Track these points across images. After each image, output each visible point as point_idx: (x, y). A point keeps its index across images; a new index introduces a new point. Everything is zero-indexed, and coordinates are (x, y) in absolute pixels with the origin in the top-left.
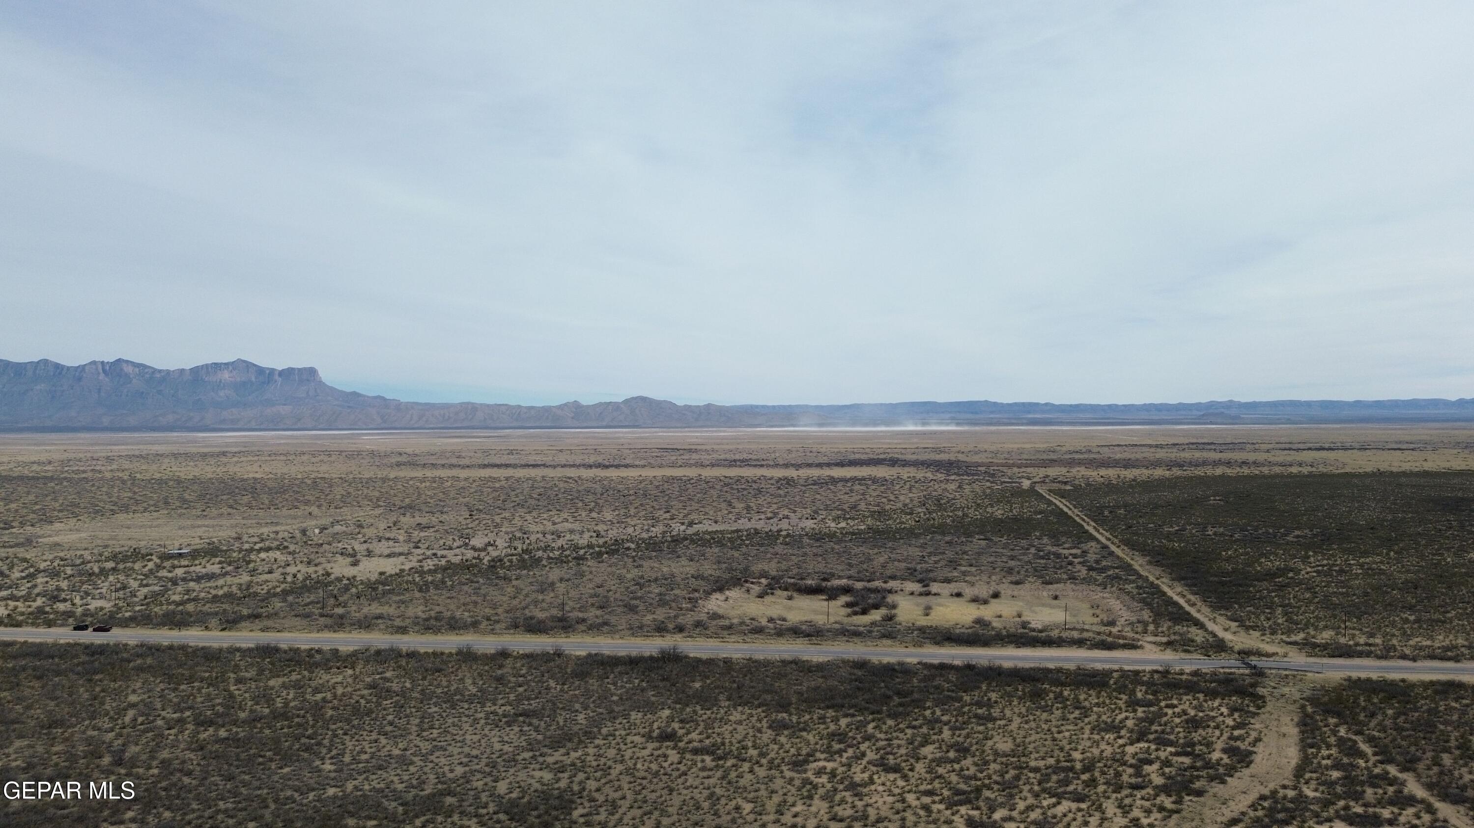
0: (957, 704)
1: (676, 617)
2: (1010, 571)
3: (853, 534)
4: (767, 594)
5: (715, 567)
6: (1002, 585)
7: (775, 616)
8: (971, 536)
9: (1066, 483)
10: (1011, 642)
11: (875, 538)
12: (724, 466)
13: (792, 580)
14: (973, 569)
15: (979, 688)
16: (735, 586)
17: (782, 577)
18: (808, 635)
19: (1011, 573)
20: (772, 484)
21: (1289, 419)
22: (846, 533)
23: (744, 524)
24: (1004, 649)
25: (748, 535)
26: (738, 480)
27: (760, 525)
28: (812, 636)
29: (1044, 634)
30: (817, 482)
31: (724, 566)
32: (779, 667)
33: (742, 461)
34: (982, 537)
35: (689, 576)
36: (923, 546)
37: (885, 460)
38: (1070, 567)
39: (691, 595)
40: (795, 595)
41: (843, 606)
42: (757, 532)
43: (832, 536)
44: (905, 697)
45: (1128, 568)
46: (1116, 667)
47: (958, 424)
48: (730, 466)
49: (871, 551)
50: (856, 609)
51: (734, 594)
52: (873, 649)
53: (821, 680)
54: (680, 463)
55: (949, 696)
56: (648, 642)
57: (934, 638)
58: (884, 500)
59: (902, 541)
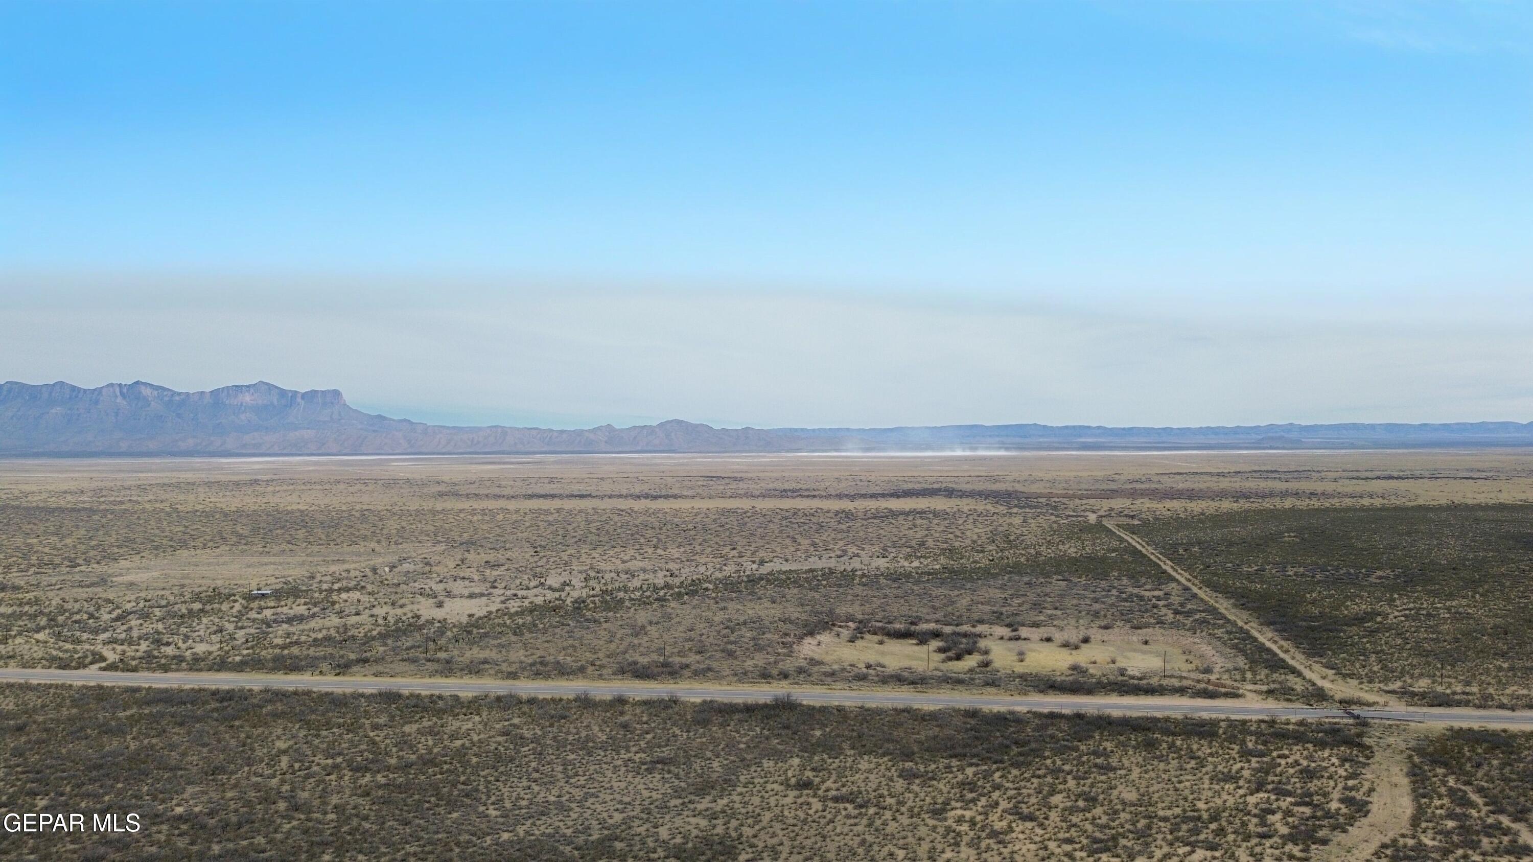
0: (1075, 754)
1: (776, 662)
2: (1096, 614)
3: (929, 574)
4: (857, 638)
5: (800, 609)
6: (1090, 630)
7: (872, 662)
8: (1049, 577)
9: (1133, 517)
10: (1113, 690)
11: (952, 579)
12: (776, 496)
13: (880, 624)
14: (1059, 612)
15: (1093, 737)
16: (824, 629)
17: (869, 621)
18: (913, 683)
19: (1098, 617)
20: (831, 518)
21: (1352, 444)
22: (922, 573)
23: (815, 563)
24: (1107, 697)
25: (823, 575)
26: (795, 514)
27: (832, 563)
28: (917, 683)
29: (1144, 682)
30: (877, 516)
31: (808, 608)
32: (892, 715)
33: (793, 491)
34: (1060, 578)
35: (776, 619)
36: (1002, 587)
37: (940, 490)
38: (1155, 610)
39: (784, 640)
40: (886, 639)
41: (935, 651)
42: (832, 572)
43: (908, 576)
44: (1023, 746)
45: (1214, 611)
46: (1223, 717)
47: (1007, 449)
48: (782, 497)
49: (951, 593)
50: (950, 654)
51: (825, 638)
52: (979, 697)
53: (937, 729)
54: (729, 494)
55: (1065, 746)
56: (756, 688)
57: (1037, 686)
58: (950, 536)
59: (980, 582)
